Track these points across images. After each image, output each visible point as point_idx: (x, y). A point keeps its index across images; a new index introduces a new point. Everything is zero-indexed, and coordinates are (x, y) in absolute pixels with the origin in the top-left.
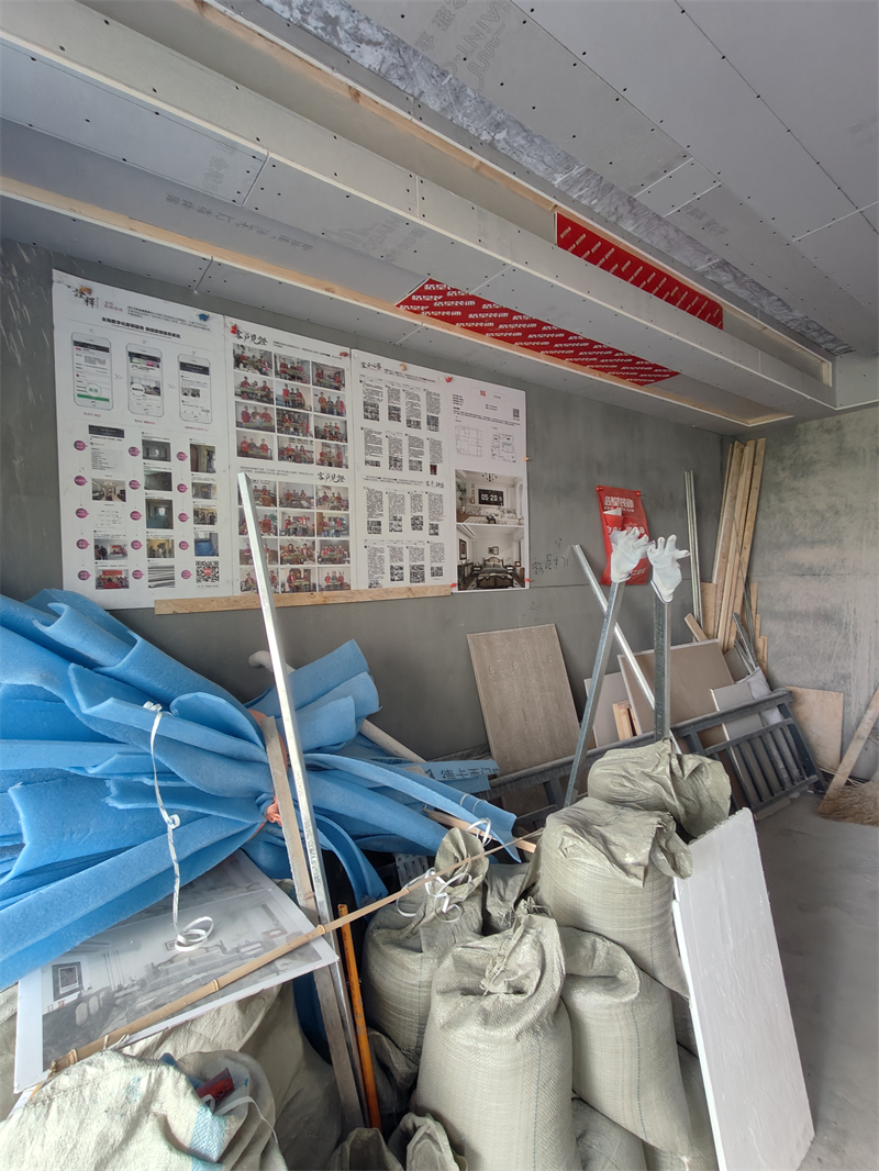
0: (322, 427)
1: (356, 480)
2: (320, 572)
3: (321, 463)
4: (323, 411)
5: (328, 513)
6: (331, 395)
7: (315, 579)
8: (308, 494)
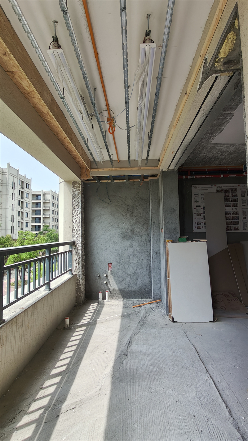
0: (233, 200)
1: (240, 209)
2: (233, 227)
3: (233, 207)
4: (233, 197)
5: (234, 216)
6: (234, 194)
7: (232, 228)
8: (230, 213)
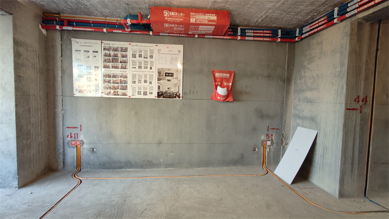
0: (122, 61)
1: (129, 72)
3: (121, 68)
4: (122, 57)
5: (122, 79)
6: (124, 53)
7: (119, 93)
8: (118, 75)
